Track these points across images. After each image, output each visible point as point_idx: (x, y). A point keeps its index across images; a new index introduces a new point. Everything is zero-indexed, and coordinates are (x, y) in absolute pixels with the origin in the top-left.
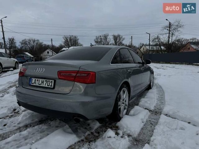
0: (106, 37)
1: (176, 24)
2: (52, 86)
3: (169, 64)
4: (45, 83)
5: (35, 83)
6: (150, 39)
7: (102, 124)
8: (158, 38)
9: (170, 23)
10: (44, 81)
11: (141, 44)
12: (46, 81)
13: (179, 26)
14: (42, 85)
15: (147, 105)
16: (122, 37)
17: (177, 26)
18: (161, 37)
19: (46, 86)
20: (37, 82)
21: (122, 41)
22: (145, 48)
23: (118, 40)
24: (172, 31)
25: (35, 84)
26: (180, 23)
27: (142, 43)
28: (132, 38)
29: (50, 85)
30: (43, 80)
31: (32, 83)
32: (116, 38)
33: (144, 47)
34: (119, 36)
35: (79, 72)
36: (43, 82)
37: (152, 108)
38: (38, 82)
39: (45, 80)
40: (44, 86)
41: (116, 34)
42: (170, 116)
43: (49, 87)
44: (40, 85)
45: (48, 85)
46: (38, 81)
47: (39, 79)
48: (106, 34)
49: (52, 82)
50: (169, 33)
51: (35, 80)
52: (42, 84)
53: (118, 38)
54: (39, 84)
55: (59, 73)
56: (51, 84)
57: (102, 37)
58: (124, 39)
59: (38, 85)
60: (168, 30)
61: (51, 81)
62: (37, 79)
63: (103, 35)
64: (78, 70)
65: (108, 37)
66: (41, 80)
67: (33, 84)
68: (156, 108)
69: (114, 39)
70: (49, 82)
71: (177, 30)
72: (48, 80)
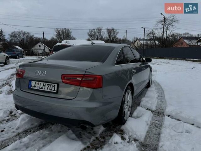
0: (99, 30)
1: (171, 19)
2: (55, 91)
3: (163, 60)
4: (47, 86)
5: (36, 86)
6: (144, 34)
7: (106, 128)
8: (152, 32)
9: (164, 17)
10: (46, 85)
11: (134, 38)
12: (47, 85)
13: (174, 21)
14: (44, 89)
15: (149, 105)
16: (116, 31)
17: (172, 20)
18: (156, 31)
19: (49, 90)
20: (37, 85)
21: (116, 35)
22: (139, 43)
23: (112, 34)
24: (166, 26)
25: (35, 88)
26: (175, 18)
27: (136, 37)
28: (126, 32)
29: (53, 89)
30: (44, 83)
31: (32, 87)
32: (110, 32)
33: (138, 41)
34: (113, 30)
35: (85, 76)
36: (44, 86)
37: (154, 108)
38: (39, 85)
40: (46, 90)
41: (110, 28)
42: (173, 117)
43: (52, 91)
44: (42, 89)
45: (50, 90)
47: (40, 83)
48: (100, 28)
49: (55, 86)
50: (164, 28)
51: (36, 83)
52: (44, 88)
53: (112, 32)
54: (40, 88)
55: (64, 76)
56: (53, 88)
57: (96, 31)
58: (118, 33)
59: (39, 89)
60: (162, 24)
61: (53, 85)
62: (37, 82)
63: (97, 29)
64: (84, 73)
65: (102, 31)
66: (42, 83)
67: (33, 87)
68: (157, 109)
69: (108, 33)
70: (51, 86)
71: (171, 25)
72: (50, 84)
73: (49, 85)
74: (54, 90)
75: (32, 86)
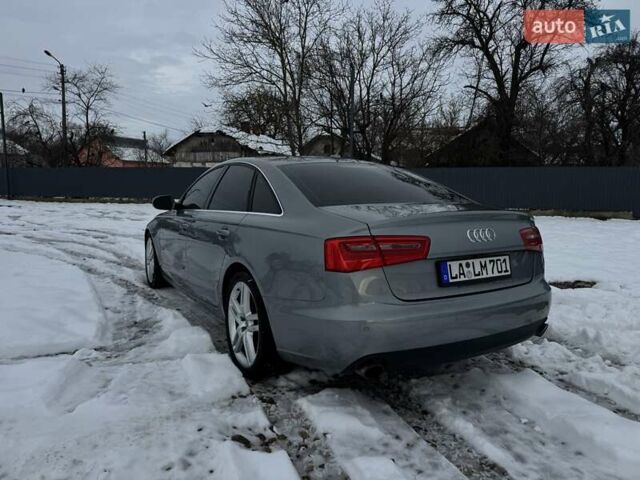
2: (508, 271)
4: (489, 267)
5: (463, 274)
8: (32, 111)
9: (61, 65)
10: (488, 263)
12: (490, 261)
14: (485, 276)
19: (496, 274)
20: (466, 269)
24: (85, 98)
25: (462, 278)
29: (504, 269)
30: (483, 260)
31: (453, 278)
36: (484, 267)
38: (471, 269)
39: (488, 259)
40: (490, 275)
43: (503, 274)
46: (468, 265)
47: (470, 261)
49: (505, 260)
51: (461, 265)
52: (484, 272)
54: (476, 275)
56: (503, 265)
59: (474, 278)
60: (57, 89)
61: (502, 258)
62: (464, 263)
66: (477, 262)
67: (456, 278)
72: (495, 258)
73: (493, 261)
74: (506, 271)
75: (454, 275)
